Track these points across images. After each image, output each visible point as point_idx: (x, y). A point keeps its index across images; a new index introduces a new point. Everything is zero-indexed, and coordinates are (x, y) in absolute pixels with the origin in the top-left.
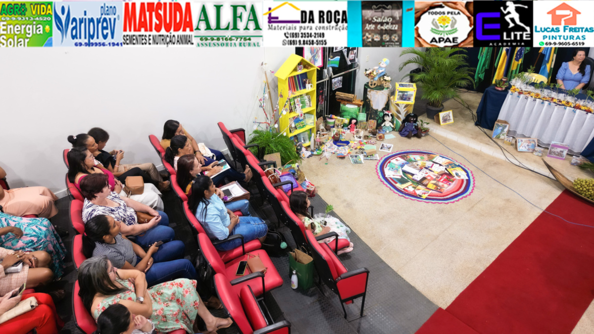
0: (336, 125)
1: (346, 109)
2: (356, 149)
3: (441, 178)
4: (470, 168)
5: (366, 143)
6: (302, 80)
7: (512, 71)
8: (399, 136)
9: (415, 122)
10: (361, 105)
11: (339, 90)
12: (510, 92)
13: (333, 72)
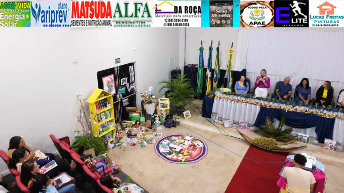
0: (128, 126)
1: (132, 116)
2: (141, 138)
3: (190, 148)
4: (204, 140)
5: (147, 134)
6: (104, 103)
7: (214, 88)
8: (165, 127)
9: (172, 118)
10: (141, 113)
11: (127, 106)
12: (215, 98)
13: (122, 96)
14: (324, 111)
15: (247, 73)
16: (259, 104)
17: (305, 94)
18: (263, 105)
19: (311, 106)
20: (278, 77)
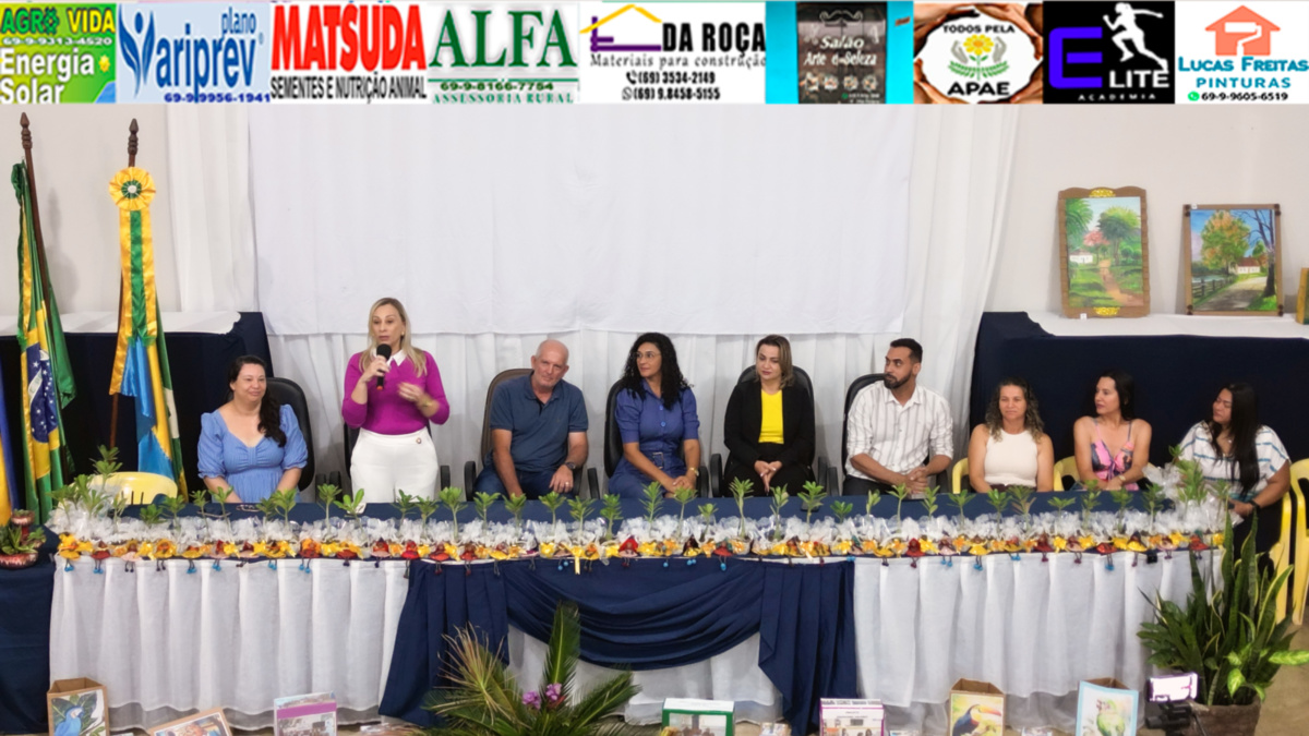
12: (60, 560)
14: (784, 525)
15: (270, 340)
16: (391, 548)
17: (664, 438)
18: (421, 552)
19: (710, 507)
20: (488, 342)
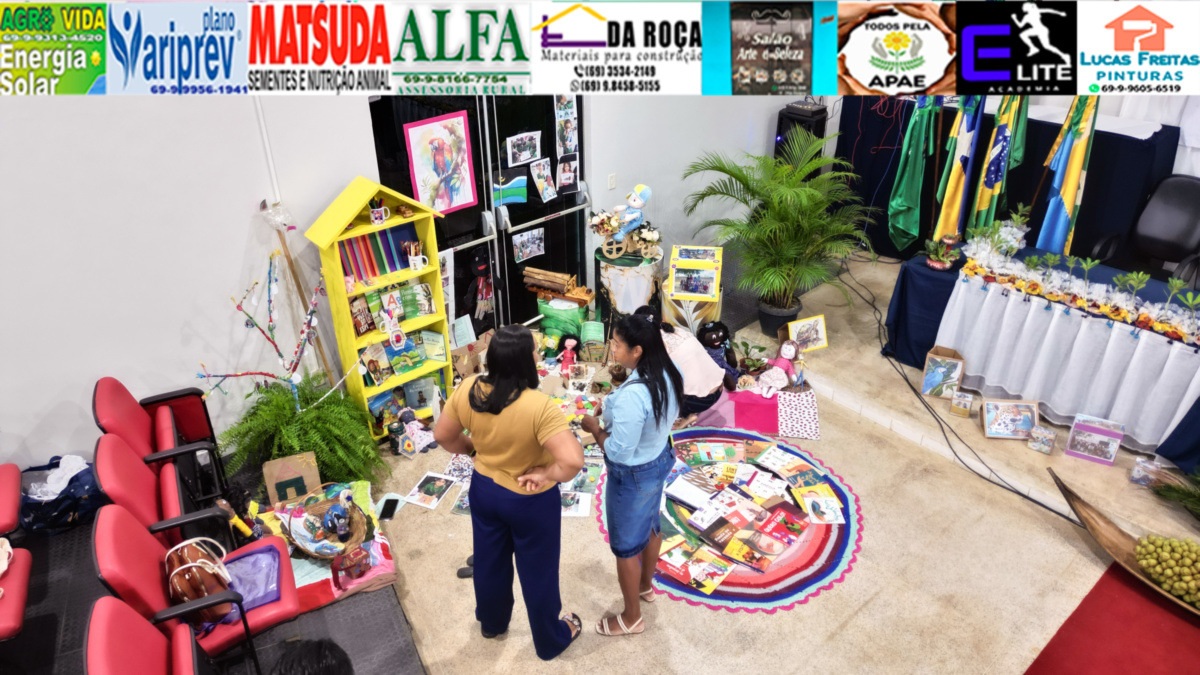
1: (551, 312)
3: (769, 522)
10: (587, 302)
11: (535, 262)
12: (963, 272)
13: (511, 219)
15: (1180, 149)
